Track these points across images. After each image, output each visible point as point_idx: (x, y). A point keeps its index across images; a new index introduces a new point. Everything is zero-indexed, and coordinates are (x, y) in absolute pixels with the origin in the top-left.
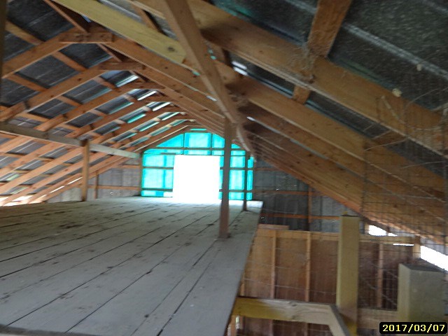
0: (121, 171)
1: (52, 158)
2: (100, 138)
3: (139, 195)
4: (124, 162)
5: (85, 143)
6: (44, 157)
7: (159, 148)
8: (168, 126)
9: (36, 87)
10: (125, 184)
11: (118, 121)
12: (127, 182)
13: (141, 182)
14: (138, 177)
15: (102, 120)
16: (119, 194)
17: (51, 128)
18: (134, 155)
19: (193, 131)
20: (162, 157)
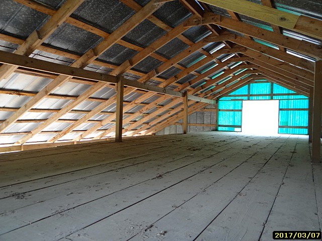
0: (203, 113)
1: (162, 106)
2: (193, 91)
3: (216, 130)
4: (205, 107)
5: (185, 94)
6: (159, 105)
7: (230, 96)
8: (239, 79)
9: (163, 59)
10: (205, 122)
11: (206, 78)
12: (207, 121)
13: (217, 121)
14: (215, 117)
15: (196, 78)
16: (202, 129)
17: (167, 86)
18: (213, 102)
19: (256, 82)
20: (232, 102)
